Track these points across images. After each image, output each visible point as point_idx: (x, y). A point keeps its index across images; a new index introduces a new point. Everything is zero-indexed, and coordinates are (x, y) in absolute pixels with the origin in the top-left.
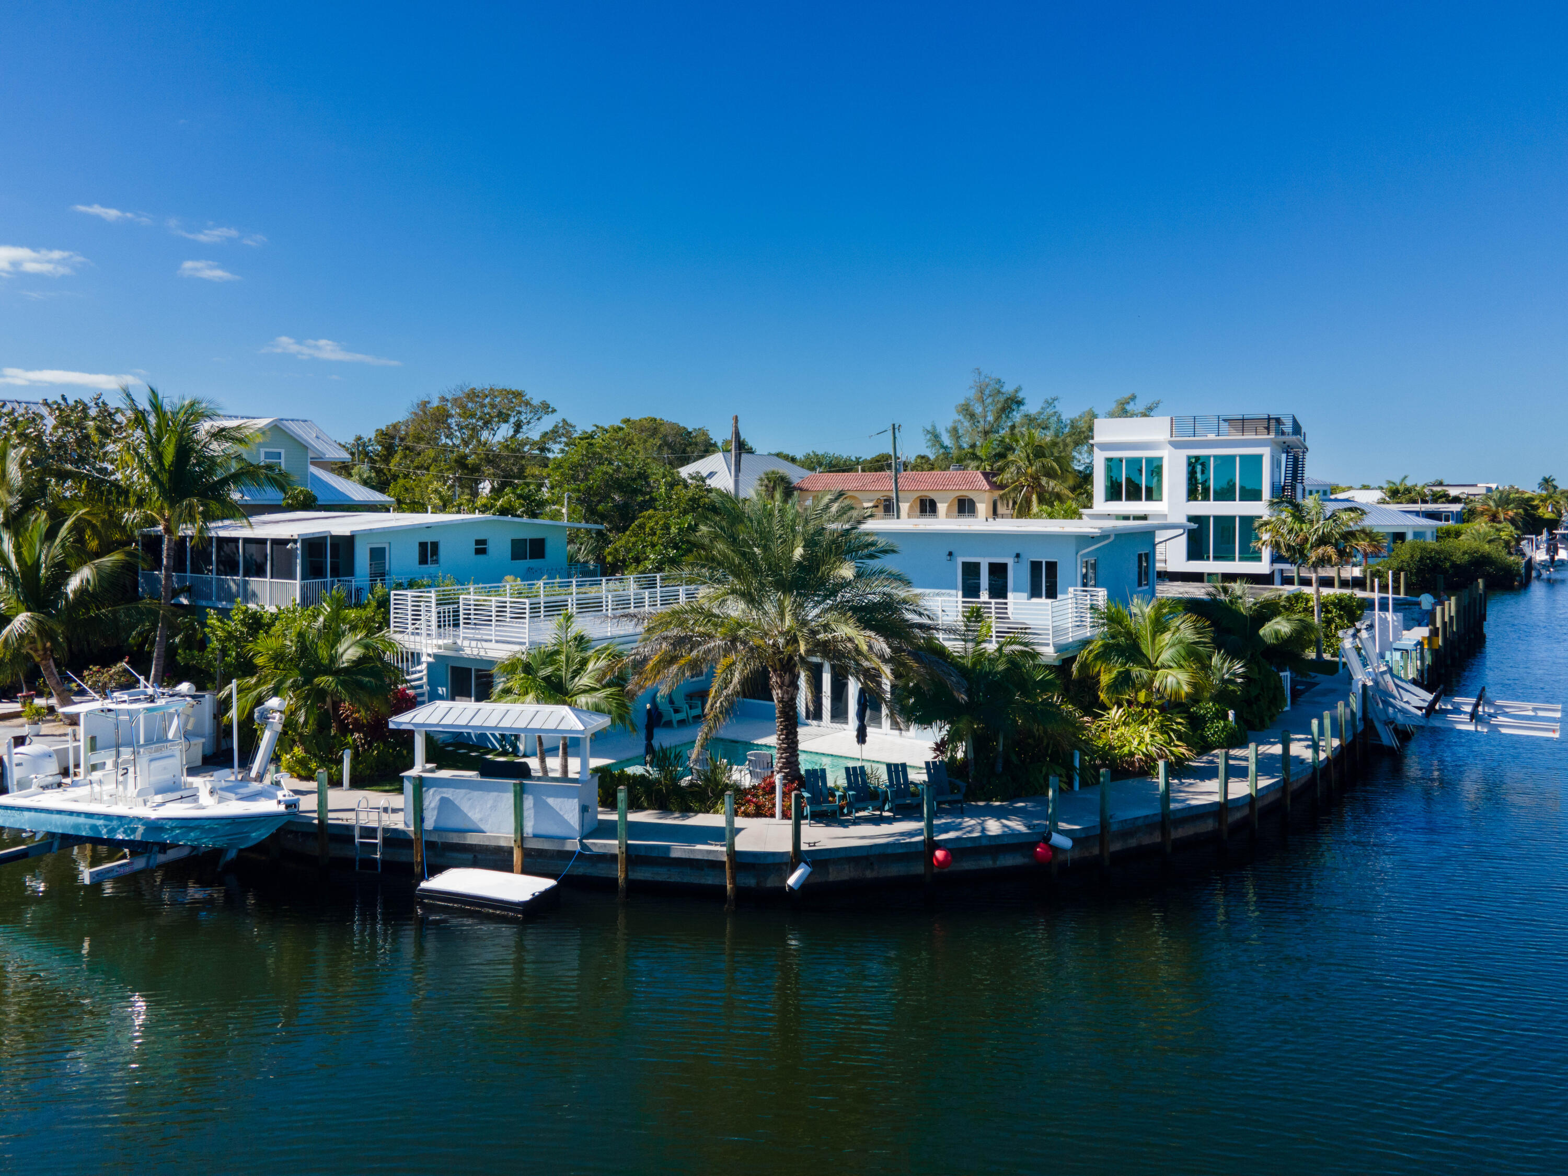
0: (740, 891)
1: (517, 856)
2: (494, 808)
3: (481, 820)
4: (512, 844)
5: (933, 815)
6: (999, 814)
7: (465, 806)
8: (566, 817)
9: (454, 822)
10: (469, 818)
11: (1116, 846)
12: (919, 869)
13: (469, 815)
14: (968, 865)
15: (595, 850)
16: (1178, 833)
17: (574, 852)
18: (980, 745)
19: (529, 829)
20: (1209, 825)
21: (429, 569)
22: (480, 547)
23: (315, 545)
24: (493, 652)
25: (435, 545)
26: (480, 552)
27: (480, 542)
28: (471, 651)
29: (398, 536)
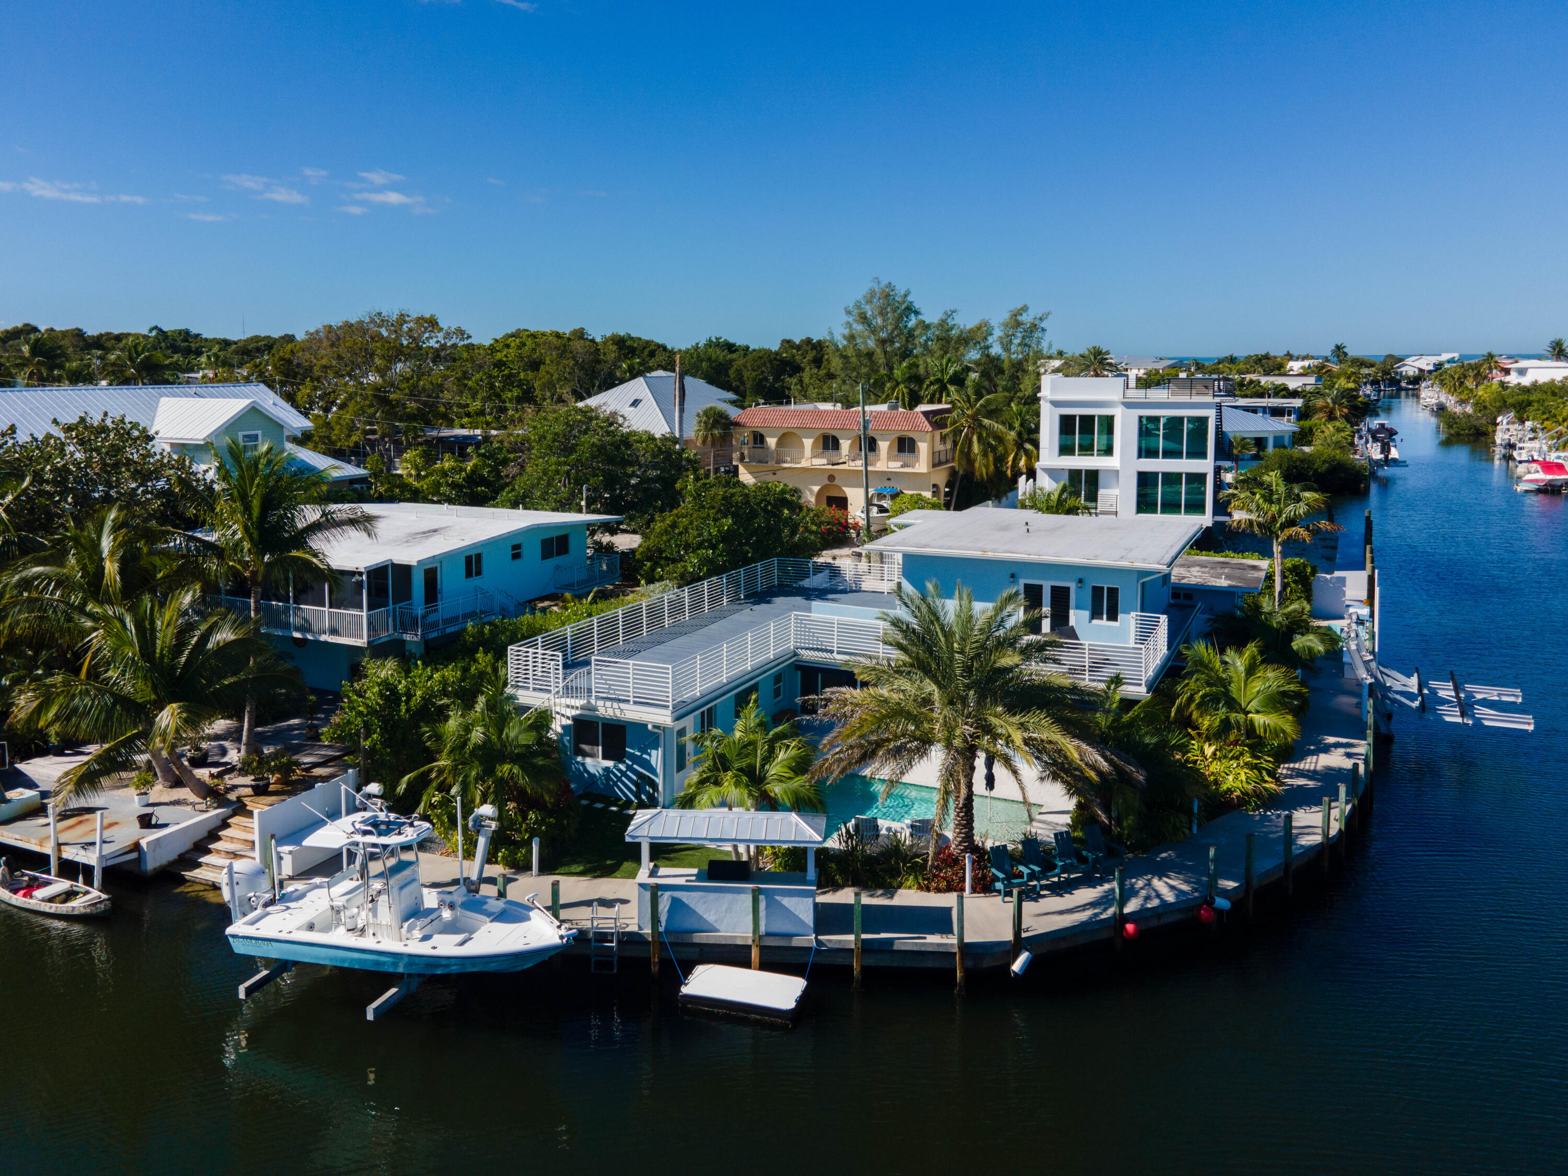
1: (755, 954)
2: (729, 910)
3: (716, 921)
4: (750, 942)
7: (700, 909)
8: (800, 916)
9: (688, 924)
10: (705, 920)
13: (705, 916)
15: (830, 945)
17: (811, 948)
19: (762, 929)
21: (475, 581)
22: (516, 552)
23: (378, 574)
24: (632, 713)
25: (479, 556)
26: (516, 556)
27: (516, 547)
28: (606, 710)
29: (449, 556)
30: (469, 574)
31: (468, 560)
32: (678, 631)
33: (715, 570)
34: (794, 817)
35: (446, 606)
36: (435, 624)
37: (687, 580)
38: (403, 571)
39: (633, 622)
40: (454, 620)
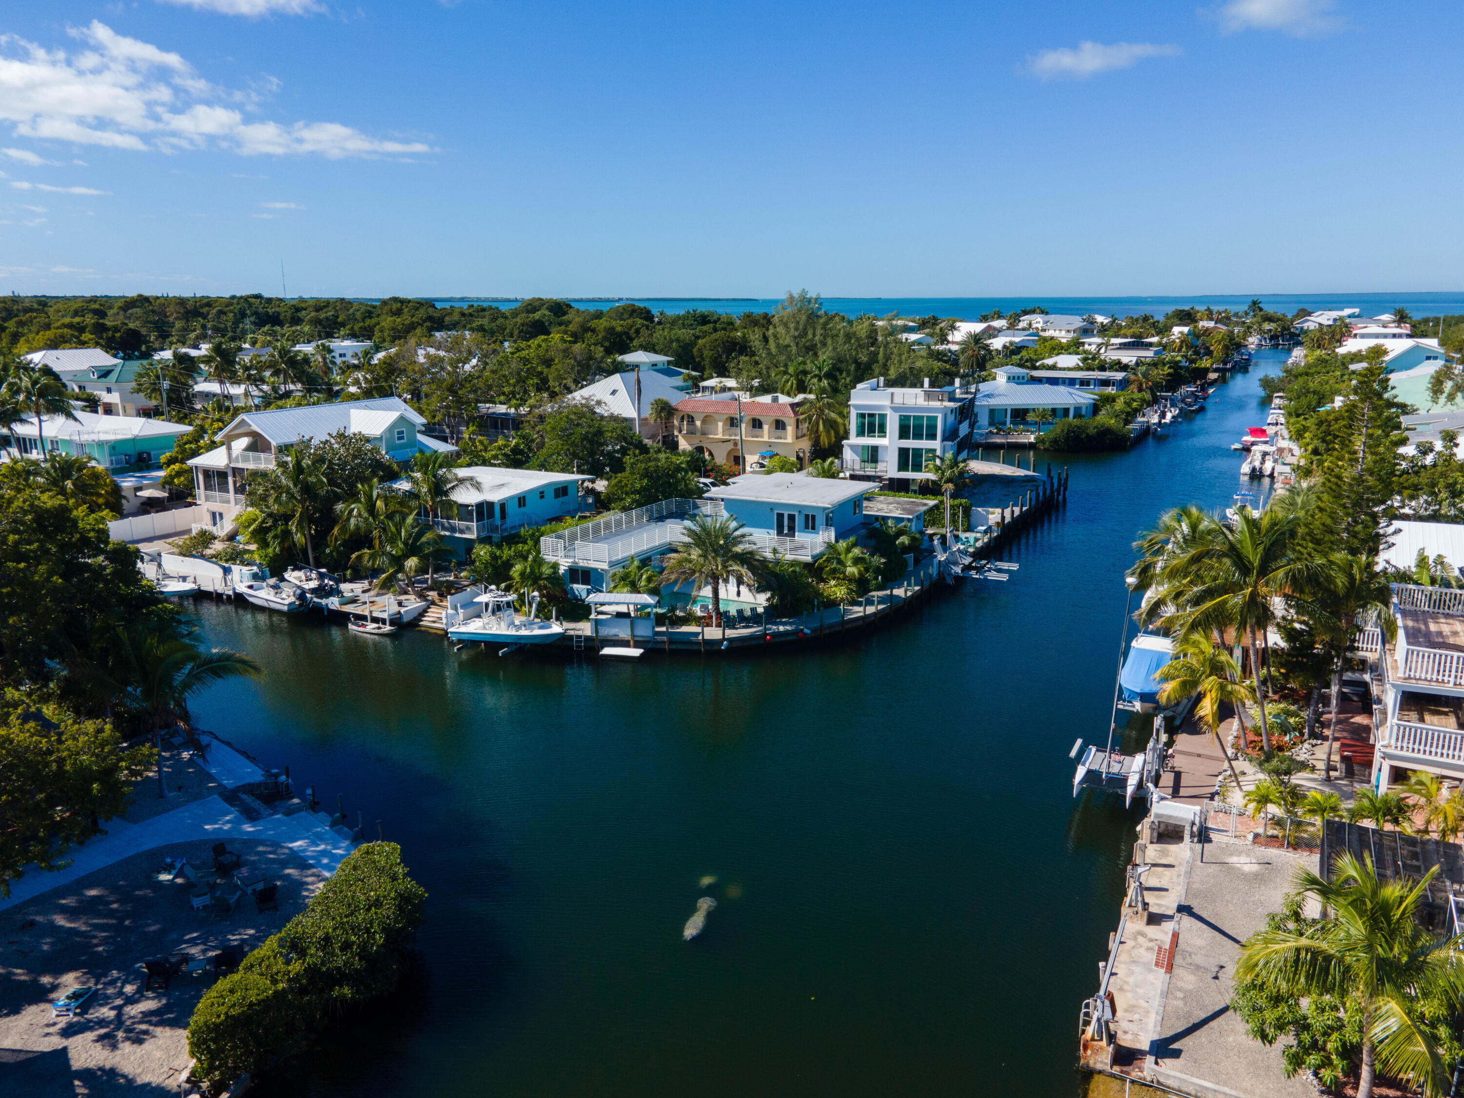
0: (706, 651)
1: (631, 643)
2: (623, 628)
3: (618, 632)
4: (628, 639)
5: (767, 624)
6: (784, 624)
8: (647, 633)
9: (608, 633)
10: (613, 632)
11: (827, 631)
12: (762, 642)
14: (777, 640)
15: (658, 640)
16: (846, 627)
17: (651, 641)
18: (781, 599)
19: (634, 635)
20: (861, 623)
21: (523, 509)
22: (542, 495)
23: (480, 506)
24: (593, 565)
25: (524, 498)
26: (542, 497)
27: (542, 493)
28: (582, 564)
29: (511, 498)
30: (520, 506)
31: (519, 499)
32: (617, 534)
33: (640, 505)
34: (646, 596)
35: (509, 522)
36: (506, 529)
37: (624, 509)
38: (490, 505)
39: (596, 529)
40: (514, 528)
